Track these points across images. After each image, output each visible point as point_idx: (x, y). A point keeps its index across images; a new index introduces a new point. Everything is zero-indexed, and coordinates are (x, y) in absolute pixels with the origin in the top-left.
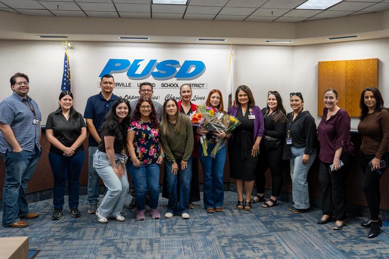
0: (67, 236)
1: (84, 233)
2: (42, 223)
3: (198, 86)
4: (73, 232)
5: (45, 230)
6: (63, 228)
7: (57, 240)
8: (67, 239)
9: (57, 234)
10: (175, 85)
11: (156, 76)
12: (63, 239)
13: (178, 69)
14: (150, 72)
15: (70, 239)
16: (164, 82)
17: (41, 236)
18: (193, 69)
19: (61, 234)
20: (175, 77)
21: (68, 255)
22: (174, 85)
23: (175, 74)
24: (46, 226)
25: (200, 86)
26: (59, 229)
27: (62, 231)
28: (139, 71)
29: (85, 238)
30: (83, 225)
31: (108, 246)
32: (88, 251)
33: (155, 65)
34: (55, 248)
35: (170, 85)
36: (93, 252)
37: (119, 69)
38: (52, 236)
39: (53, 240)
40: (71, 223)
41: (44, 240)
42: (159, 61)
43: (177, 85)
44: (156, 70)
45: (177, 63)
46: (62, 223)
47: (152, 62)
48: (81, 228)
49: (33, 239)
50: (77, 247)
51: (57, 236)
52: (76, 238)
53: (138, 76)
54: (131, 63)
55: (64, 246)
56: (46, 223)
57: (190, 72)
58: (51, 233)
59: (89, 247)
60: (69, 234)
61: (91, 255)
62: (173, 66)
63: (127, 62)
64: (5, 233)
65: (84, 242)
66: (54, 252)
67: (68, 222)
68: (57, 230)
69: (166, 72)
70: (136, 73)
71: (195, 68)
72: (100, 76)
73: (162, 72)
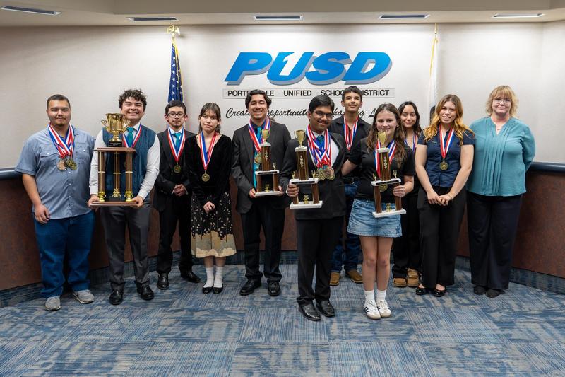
0: (184, 334)
1: (210, 330)
2: (146, 310)
3: (380, 93)
4: (194, 328)
5: (152, 322)
6: (178, 319)
7: (169, 340)
8: (184, 340)
9: (170, 330)
11: (313, 78)
12: (178, 339)
13: (347, 67)
14: (303, 73)
15: (189, 340)
16: (325, 88)
17: (146, 333)
18: (370, 66)
19: (174, 331)
20: (343, 80)
21: (186, 367)
23: (343, 75)
24: (152, 315)
25: (382, 93)
26: (172, 321)
27: (176, 325)
28: (286, 71)
29: (211, 339)
30: (207, 315)
31: (248, 355)
32: (216, 362)
33: (312, 60)
34: (167, 355)
35: (335, 93)
36: (225, 364)
37: (255, 69)
38: (161, 334)
39: (163, 340)
40: (189, 313)
41: (149, 339)
42: (317, 54)
44: (312, 69)
46: (176, 311)
47: (307, 56)
48: (205, 322)
49: (134, 337)
50: (199, 353)
51: (169, 334)
52: (197, 337)
53: (285, 78)
54: (274, 57)
55: (180, 351)
56: (152, 311)
57: (366, 72)
58: (160, 328)
59: (218, 354)
60: (186, 331)
61: (222, 370)
62: (340, 62)
63: (268, 56)
64: (93, 325)
65: (210, 347)
66: (165, 362)
67: (185, 311)
68: (169, 324)
69: (328, 72)
70: (281, 74)
71: (374, 64)
72: (225, 81)
73: (322, 72)
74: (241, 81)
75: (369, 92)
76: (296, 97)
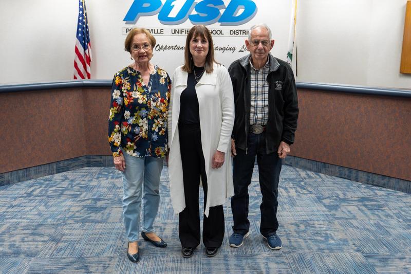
0: (89, 217)
1: (109, 214)
2: (59, 200)
4: (96, 213)
5: (64, 209)
6: (84, 207)
7: (77, 222)
8: (89, 221)
9: (77, 214)
10: (219, 32)
11: (195, 19)
12: (84, 221)
13: (222, 11)
14: (187, 15)
15: (92, 221)
17: (58, 217)
18: (240, 11)
19: (81, 215)
20: (219, 22)
21: (90, 241)
22: (216, 32)
23: (218, 18)
24: (64, 204)
26: (79, 208)
27: (83, 211)
28: (173, 14)
29: (110, 220)
30: (108, 204)
32: (113, 236)
33: (194, 5)
34: (75, 232)
36: (121, 238)
37: (148, 11)
38: (70, 217)
39: (72, 222)
40: (93, 202)
41: (62, 221)
42: (198, 1)
43: (221, 32)
44: (194, 12)
45: (220, 3)
46: (83, 201)
47: (190, 2)
48: (106, 208)
49: (49, 220)
50: (101, 231)
51: (78, 217)
52: (100, 219)
53: (172, 19)
54: (163, 3)
55: (85, 230)
56: (64, 201)
57: (237, 15)
58: (70, 213)
59: (115, 231)
60: (91, 215)
61: (118, 242)
62: (216, 7)
63: (158, 1)
64: (16, 212)
65: (109, 226)
66: (73, 237)
67: (90, 200)
68: (77, 210)
69: (207, 15)
70: (169, 16)
71: (244, 10)
72: (124, 20)
73: (202, 15)
74: (137, 21)
75: (239, 32)
76: (181, 34)
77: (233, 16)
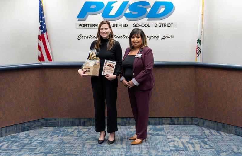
3: (168, 25)
10: (146, 25)
13: (148, 10)
14: (123, 13)
16: (136, 22)
18: (162, 10)
20: (146, 18)
22: (145, 25)
23: (146, 14)
25: (169, 25)
33: (128, 6)
35: (141, 25)
37: (94, 11)
42: (131, 2)
43: (148, 25)
44: (128, 11)
45: (147, 4)
47: (125, 4)
54: (106, 4)
57: (160, 12)
62: (144, 7)
63: (102, 4)
69: (137, 13)
71: (165, 8)
72: (77, 18)
73: (134, 13)
75: (161, 25)
76: (118, 27)
77: (157, 13)
